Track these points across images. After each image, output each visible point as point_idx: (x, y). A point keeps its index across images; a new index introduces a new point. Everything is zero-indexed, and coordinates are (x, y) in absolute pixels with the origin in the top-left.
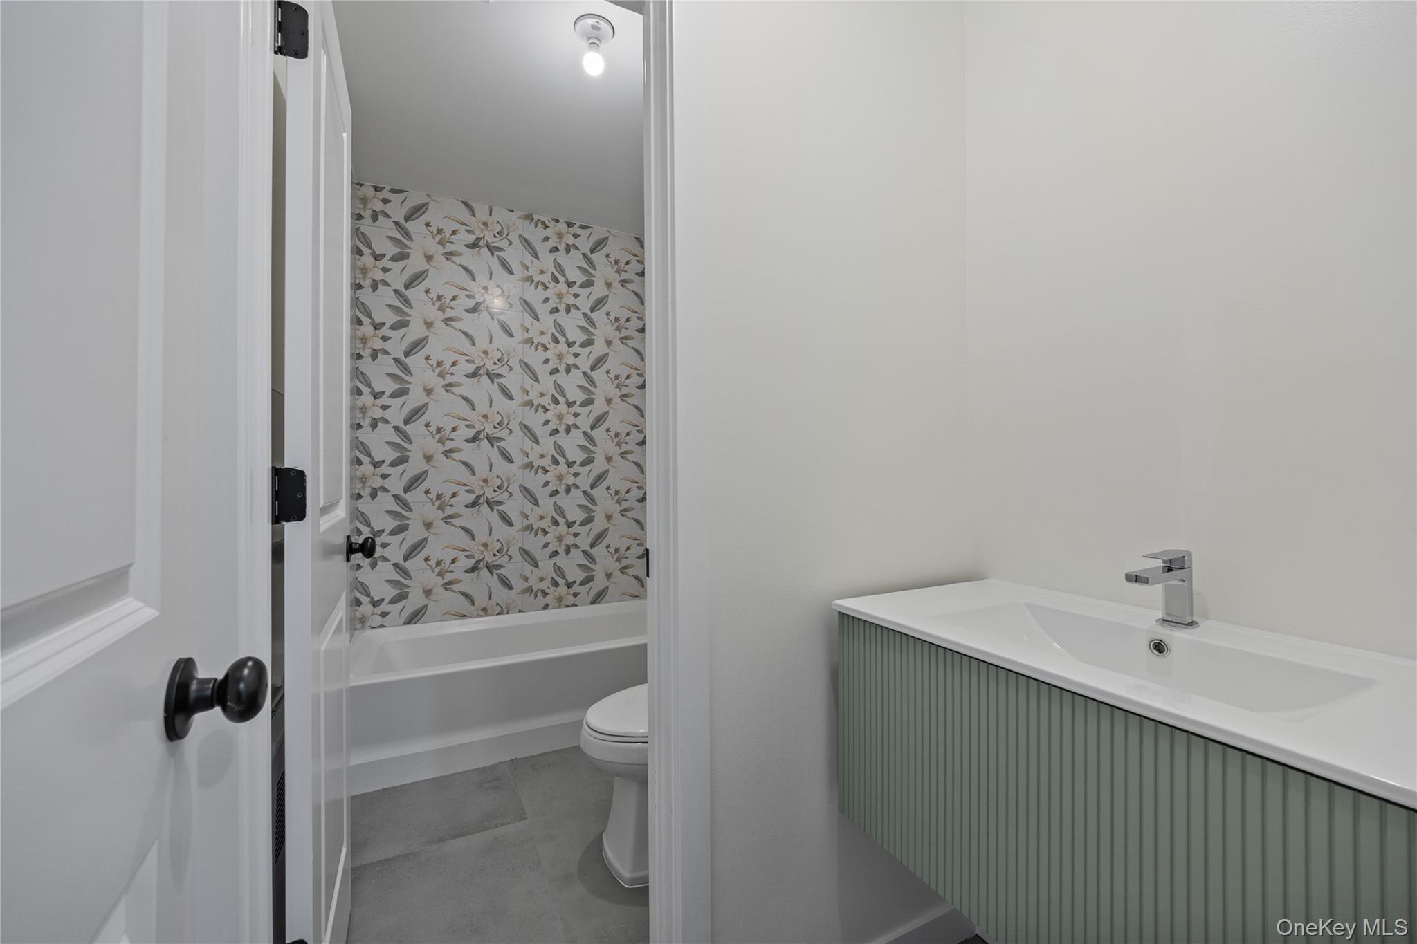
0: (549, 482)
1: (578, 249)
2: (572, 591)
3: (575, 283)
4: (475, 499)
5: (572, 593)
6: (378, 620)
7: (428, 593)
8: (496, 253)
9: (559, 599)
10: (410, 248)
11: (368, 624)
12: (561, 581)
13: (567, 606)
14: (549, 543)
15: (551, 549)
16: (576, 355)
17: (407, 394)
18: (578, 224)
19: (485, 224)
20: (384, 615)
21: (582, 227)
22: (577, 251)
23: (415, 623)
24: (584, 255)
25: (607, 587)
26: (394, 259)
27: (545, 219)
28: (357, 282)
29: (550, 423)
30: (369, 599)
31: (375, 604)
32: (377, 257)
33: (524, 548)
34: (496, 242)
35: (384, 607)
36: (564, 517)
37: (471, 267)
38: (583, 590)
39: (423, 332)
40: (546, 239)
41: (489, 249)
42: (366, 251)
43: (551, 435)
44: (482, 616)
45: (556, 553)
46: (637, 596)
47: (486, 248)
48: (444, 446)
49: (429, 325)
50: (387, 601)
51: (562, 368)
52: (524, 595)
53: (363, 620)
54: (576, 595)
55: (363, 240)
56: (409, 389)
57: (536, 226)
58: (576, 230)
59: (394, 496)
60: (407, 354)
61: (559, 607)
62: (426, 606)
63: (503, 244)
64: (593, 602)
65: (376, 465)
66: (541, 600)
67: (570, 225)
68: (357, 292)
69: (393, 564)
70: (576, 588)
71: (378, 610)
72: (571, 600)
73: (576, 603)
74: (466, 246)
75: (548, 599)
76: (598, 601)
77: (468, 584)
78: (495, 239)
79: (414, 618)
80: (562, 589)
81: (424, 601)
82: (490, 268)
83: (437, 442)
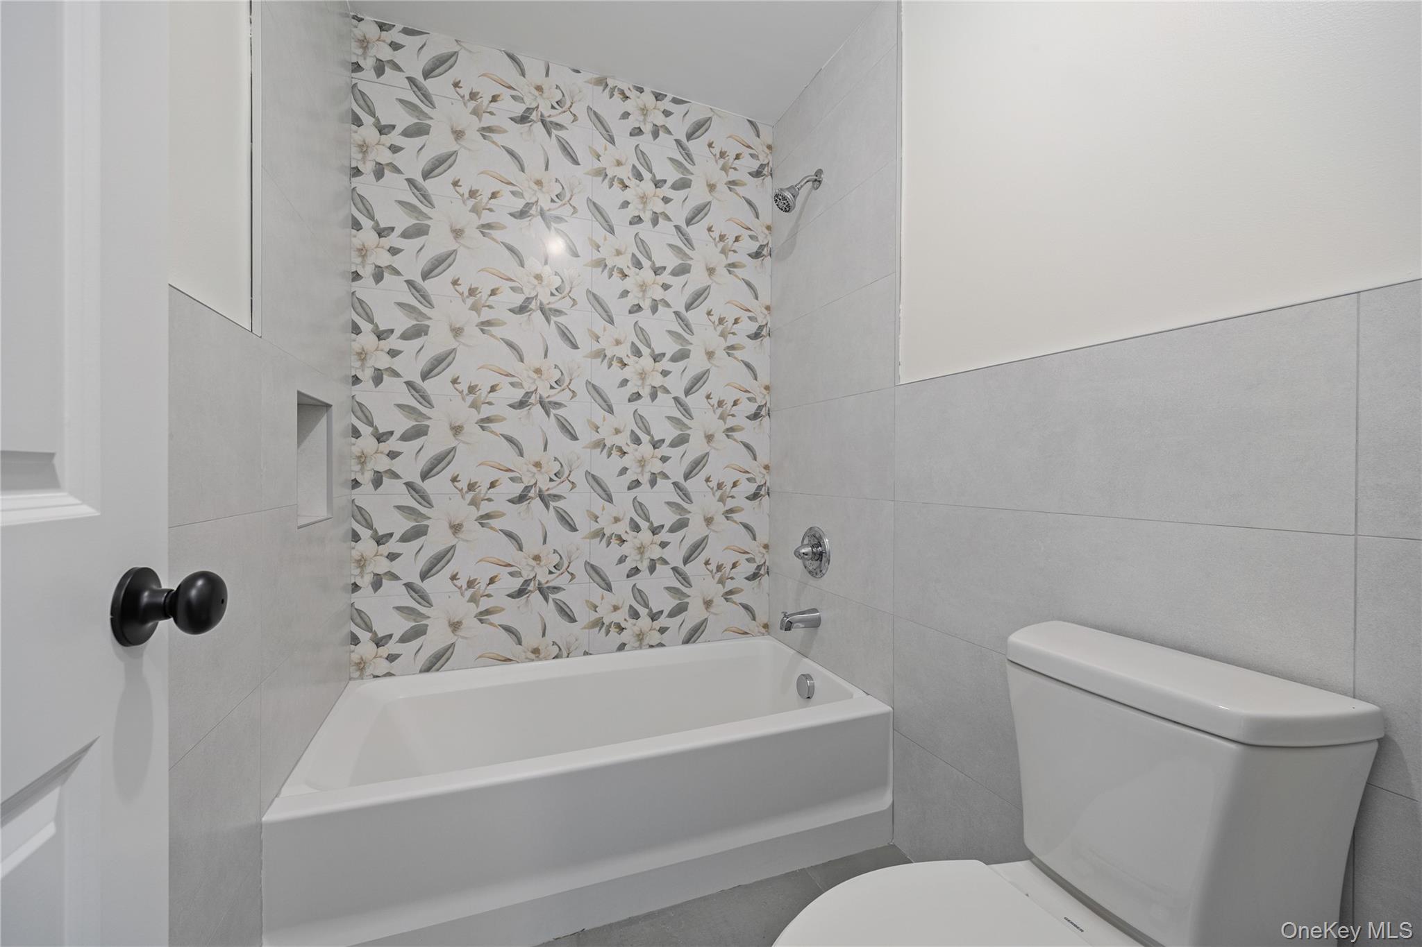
0: (627, 469)
1: (669, 132)
2: (657, 625)
3: (665, 181)
4: (522, 492)
5: (658, 628)
6: (384, 666)
7: (455, 626)
8: (554, 132)
9: (640, 637)
10: (431, 118)
11: (369, 671)
12: (643, 611)
13: (651, 646)
14: (626, 557)
15: (629, 564)
16: (666, 287)
17: (426, 334)
18: (670, 96)
19: (539, 88)
20: (392, 658)
21: (676, 101)
22: (667, 136)
23: (438, 670)
24: (678, 142)
25: (706, 620)
26: (407, 133)
27: (624, 87)
28: (354, 165)
29: (629, 383)
30: (370, 634)
31: (379, 642)
32: (383, 130)
33: (591, 563)
34: (554, 116)
35: (392, 647)
36: (647, 519)
37: (519, 151)
38: (673, 623)
39: (450, 244)
40: (626, 115)
41: (545, 126)
42: (367, 119)
43: (630, 401)
44: (533, 660)
45: (636, 571)
46: (746, 633)
47: (540, 123)
48: (479, 413)
49: (457, 233)
50: (396, 637)
51: (646, 304)
52: (591, 631)
53: (361, 666)
54: (663, 630)
55: (361, 102)
56: (428, 327)
57: (612, 96)
58: (666, 104)
59: (407, 484)
60: (426, 275)
61: (640, 647)
62: (453, 644)
63: (564, 119)
64: (687, 641)
65: (381, 438)
66: (615, 638)
67: (658, 97)
68: (353, 179)
69: (405, 584)
70: (663, 621)
71: (384, 651)
72: (655, 637)
73: (663, 642)
74: (512, 119)
75: (625, 636)
76: (692, 640)
77: (512, 612)
78: (553, 112)
79: (434, 663)
80: (644, 622)
81: (450, 638)
82: (546, 153)
83: (470, 407)
